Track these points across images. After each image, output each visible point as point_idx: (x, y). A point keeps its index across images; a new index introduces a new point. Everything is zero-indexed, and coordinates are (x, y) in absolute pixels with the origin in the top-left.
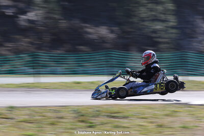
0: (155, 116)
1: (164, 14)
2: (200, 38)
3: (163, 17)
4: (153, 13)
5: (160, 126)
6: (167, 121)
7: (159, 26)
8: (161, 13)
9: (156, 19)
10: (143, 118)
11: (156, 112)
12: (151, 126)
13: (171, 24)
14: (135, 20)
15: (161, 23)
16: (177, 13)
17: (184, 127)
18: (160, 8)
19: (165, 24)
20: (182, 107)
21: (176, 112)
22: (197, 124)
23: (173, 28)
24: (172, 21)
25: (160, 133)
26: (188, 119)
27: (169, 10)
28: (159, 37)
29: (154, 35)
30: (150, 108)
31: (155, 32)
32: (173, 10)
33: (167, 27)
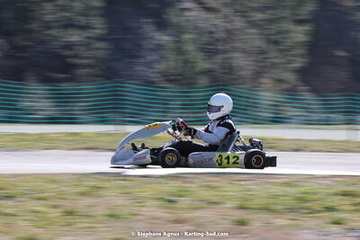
1: (86, 15)
2: (150, 57)
3: (82, 20)
4: (68, 14)
7: (75, 37)
8: (80, 14)
9: (69, 25)
13: (97, 32)
14: (34, 26)
15: (78, 32)
16: (108, 13)
18: (77, 4)
19: (86, 34)
23: (99, 39)
24: (99, 26)
27: (93, 8)
28: (76, 56)
29: (67, 53)
31: (69, 46)
32: (100, 8)
33: (89, 38)
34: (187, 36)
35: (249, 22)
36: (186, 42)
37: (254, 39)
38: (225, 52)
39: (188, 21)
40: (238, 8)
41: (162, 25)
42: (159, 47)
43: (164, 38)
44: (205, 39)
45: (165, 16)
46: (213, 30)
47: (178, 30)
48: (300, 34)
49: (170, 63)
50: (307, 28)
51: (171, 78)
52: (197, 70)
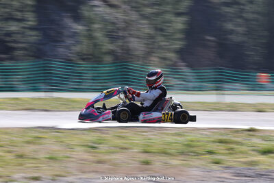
0: (13, 144)
1: (21, 11)
2: (69, 42)
3: (19, 15)
4: (7, 10)
5: (21, 156)
6: (28, 149)
7: (13, 27)
8: (17, 10)
9: (10, 18)
11: (14, 139)
12: (9, 157)
13: (30, 23)
15: (16, 23)
16: (38, 10)
17: (51, 158)
18: (15, 3)
19: (22, 25)
20: (47, 133)
21: (40, 138)
22: (68, 154)
23: (31, 28)
24: (31, 19)
25: (21, 165)
26: (56, 147)
27: (27, 5)
28: (15, 42)
29: (8, 39)
30: (6, 133)
31: (9, 34)
32: (32, 6)
33: (24, 28)
34: (96, 26)
36: (95, 30)
37: (146, 28)
38: (124, 37)
39: (96, 15)
40: (134, 5)
41: (77, 18)
42: (75, 34)
43: (79, 28)
44: (110, 27)
45: (79, 11)
46: (115, 21)
47: (89, 22)
48: (179, 23)
49: (83, 47)
50: (184, 19)
51: (85, 57)
52: (104, 51)
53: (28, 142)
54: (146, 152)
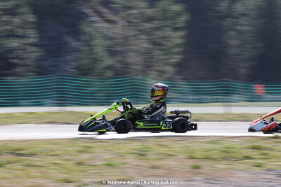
1: (22, 28)
3: (20, 32)
4: (9, 27)
5: (81, 164)
7: (15, 44)
8: (18, 27)
9: (12, 35)
10: (53, 155)
13: (31, 40)
16: (39, 26)
17: (109, 165)
18: (17, 20)
19: (23, 41)
21: (90, 147)
22: (122, 161)
23: (32, 45)
24: (33, 36)
26: (107, 156)
27: (29, 23)
30: (55, 144)
32: (33, 23)
33: (25, 44)
35: (140, 30)
36: (96, 46)
37: (143, 44)
44: (109, 43)
48: (177, 38)
50: (181, 33)
53: (80, 152)
54: (192, 158)
